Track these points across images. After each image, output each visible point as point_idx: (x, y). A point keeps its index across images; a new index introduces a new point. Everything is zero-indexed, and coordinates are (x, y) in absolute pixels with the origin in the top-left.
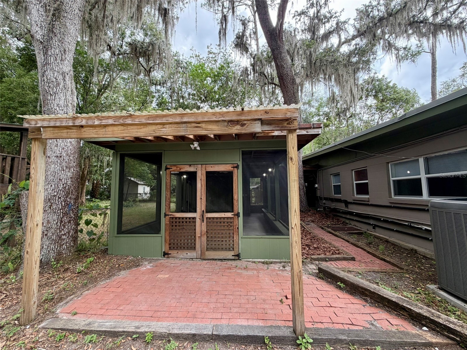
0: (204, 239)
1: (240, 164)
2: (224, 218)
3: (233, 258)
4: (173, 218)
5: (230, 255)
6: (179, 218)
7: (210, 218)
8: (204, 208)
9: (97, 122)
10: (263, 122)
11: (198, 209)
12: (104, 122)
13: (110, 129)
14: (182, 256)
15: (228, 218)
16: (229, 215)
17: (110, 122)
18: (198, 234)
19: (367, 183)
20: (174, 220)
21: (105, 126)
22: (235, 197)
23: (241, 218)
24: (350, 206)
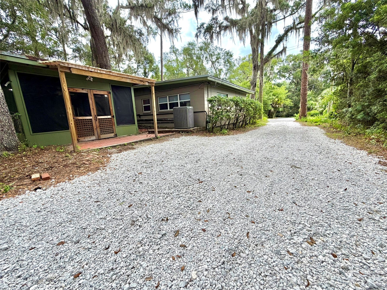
0: (99, 130)
1: (111, 91)
2: (107, 119)
3: (114, 136)
4: (77, 120)
5: (112, 135)
6: (81, 120)
7: (99, 119)
8: (95, 114)
9: (99, 72)
10: (149, 83)
11: (92, 114)
12: (102, 72)
13: (103, 75)
14: (87, 140)
15: (108, 118)
16: (109, 117)
17: (104, 72)
18: (95, 128)
19: (149, 106)
20: (78, 121)
21: (102, 73)
22: (111, 108)
23: (115, 118)
24: (141, 117)
